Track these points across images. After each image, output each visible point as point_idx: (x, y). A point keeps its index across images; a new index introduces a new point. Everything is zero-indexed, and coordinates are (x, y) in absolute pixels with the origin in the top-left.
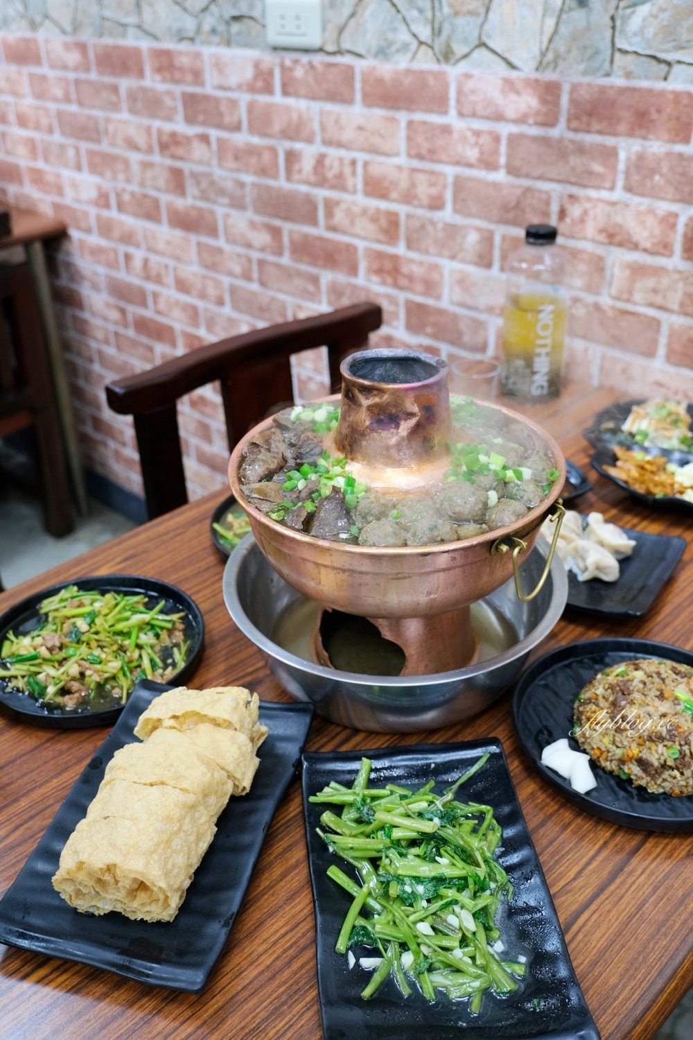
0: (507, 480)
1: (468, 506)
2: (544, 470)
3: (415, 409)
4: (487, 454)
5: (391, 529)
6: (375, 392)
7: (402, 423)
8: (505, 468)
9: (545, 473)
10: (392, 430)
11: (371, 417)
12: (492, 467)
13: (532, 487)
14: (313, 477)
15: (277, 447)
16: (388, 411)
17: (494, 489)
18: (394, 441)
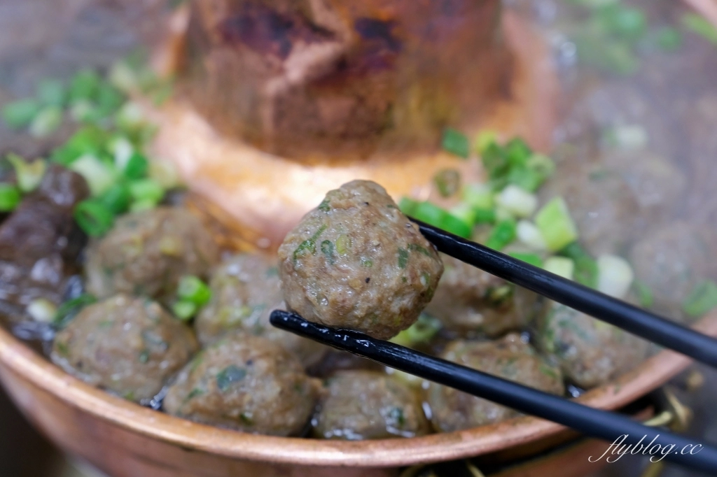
7: (299, 47)
10: (270, 57)
18: (273, 86)
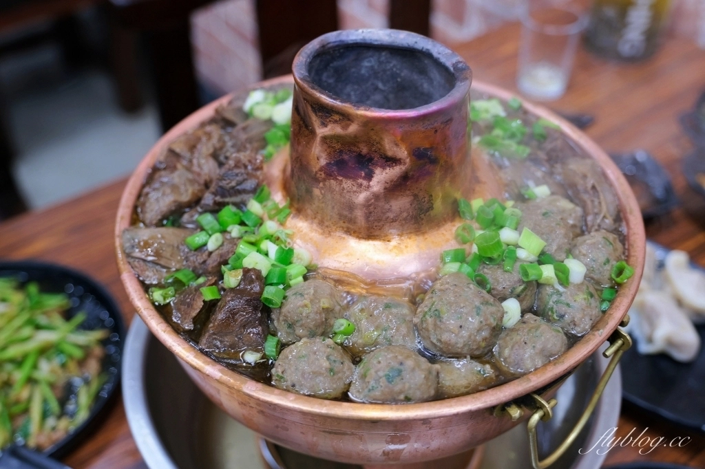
0: (541, 281)
1: (465, 333)
2: (608, 261)
3: (402, 153)
4: (518, 228)
5: (326, 364)
6: (336, 117)
7: (378, 171)
8: (542, 258)
9: (608, 267)
10: (360, 181)
11: (329, 154)
12: (522, 254)
13: (581, 299)
14: (235, 231)
15: (199, 166)
16: (355, 149)
17: (518, 297)
18: (362, 197)
